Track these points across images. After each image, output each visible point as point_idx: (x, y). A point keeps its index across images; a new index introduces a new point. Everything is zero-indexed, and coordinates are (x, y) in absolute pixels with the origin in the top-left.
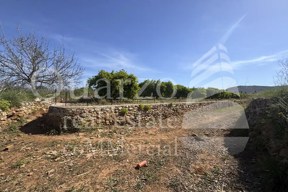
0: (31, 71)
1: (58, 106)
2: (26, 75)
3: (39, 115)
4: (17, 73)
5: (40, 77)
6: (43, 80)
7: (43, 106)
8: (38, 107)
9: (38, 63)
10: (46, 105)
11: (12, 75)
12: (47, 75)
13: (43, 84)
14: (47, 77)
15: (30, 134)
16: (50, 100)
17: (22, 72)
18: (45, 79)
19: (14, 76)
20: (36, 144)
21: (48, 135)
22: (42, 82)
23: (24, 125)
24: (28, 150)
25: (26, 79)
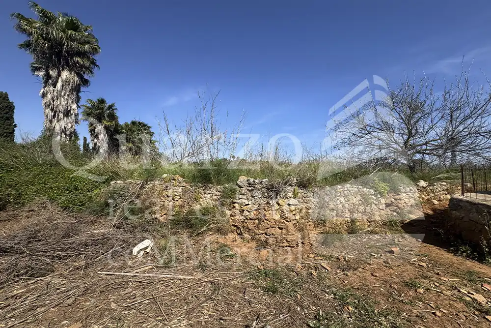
0: (406, 137)
1: (472, 199)
2: (399, 145)
3: (428, 211)
4: (387, 144)
5: (418, 146)
6: (426, 150)
7: (432, 195)
8: (423, 196)
9: (416, 123)
10: (436, 194)
11: (380, 148)
12: (433, 140)
13: (427, 157)
14: (432, 142)
15: (419, 240)
16: (444, 185)
17: (393, 142)
18: (428, 148)
19: (384, 148)
20: (435, 263)
21: (455, 252)
22: (425, 153)
23: (406, 222)
24: (422, 266)
25: (399, 152)
